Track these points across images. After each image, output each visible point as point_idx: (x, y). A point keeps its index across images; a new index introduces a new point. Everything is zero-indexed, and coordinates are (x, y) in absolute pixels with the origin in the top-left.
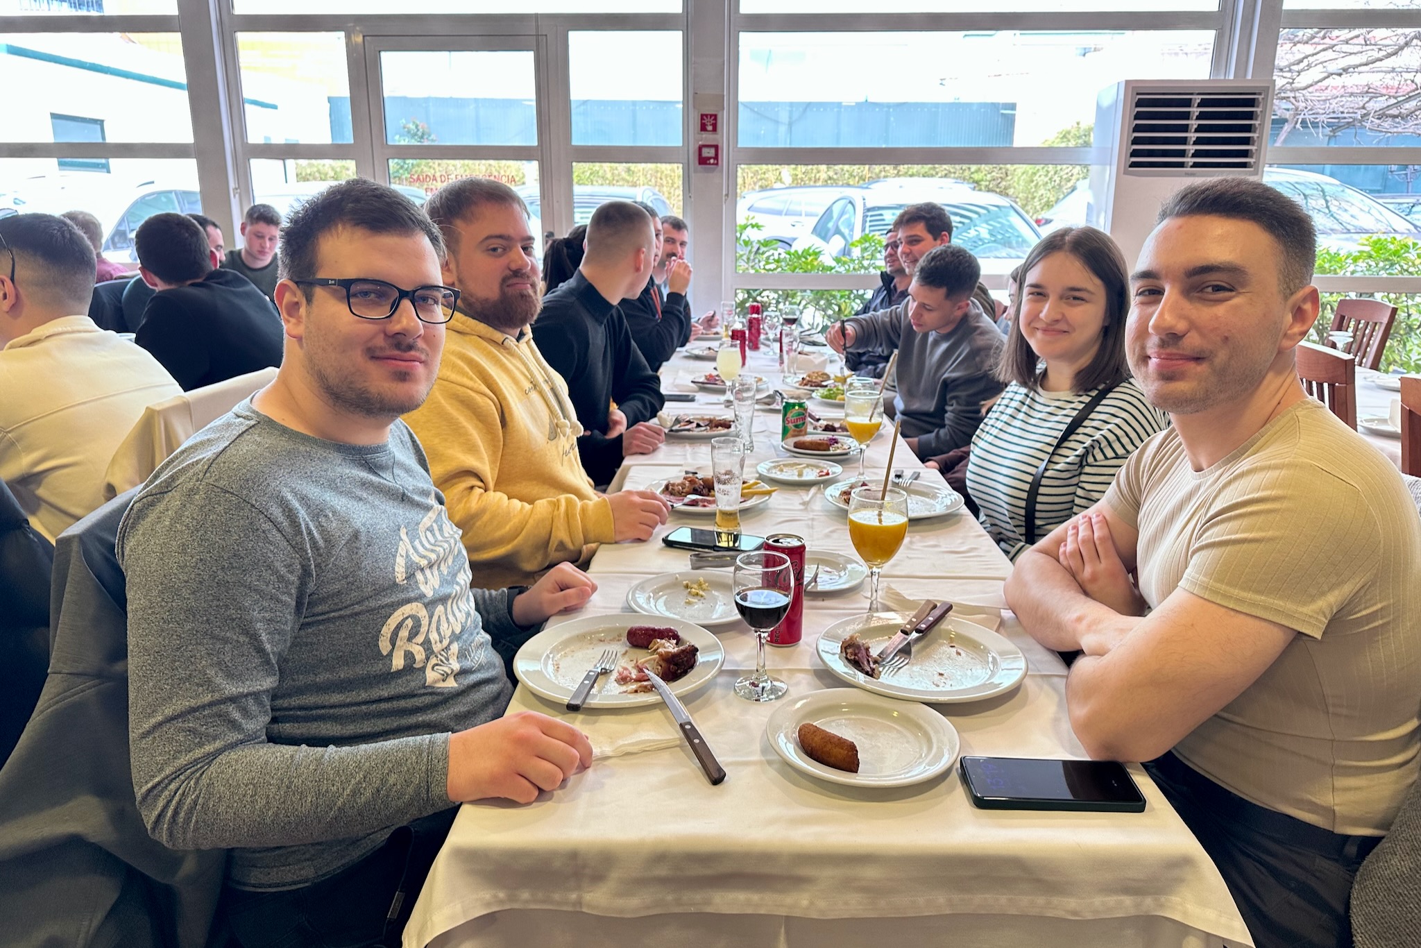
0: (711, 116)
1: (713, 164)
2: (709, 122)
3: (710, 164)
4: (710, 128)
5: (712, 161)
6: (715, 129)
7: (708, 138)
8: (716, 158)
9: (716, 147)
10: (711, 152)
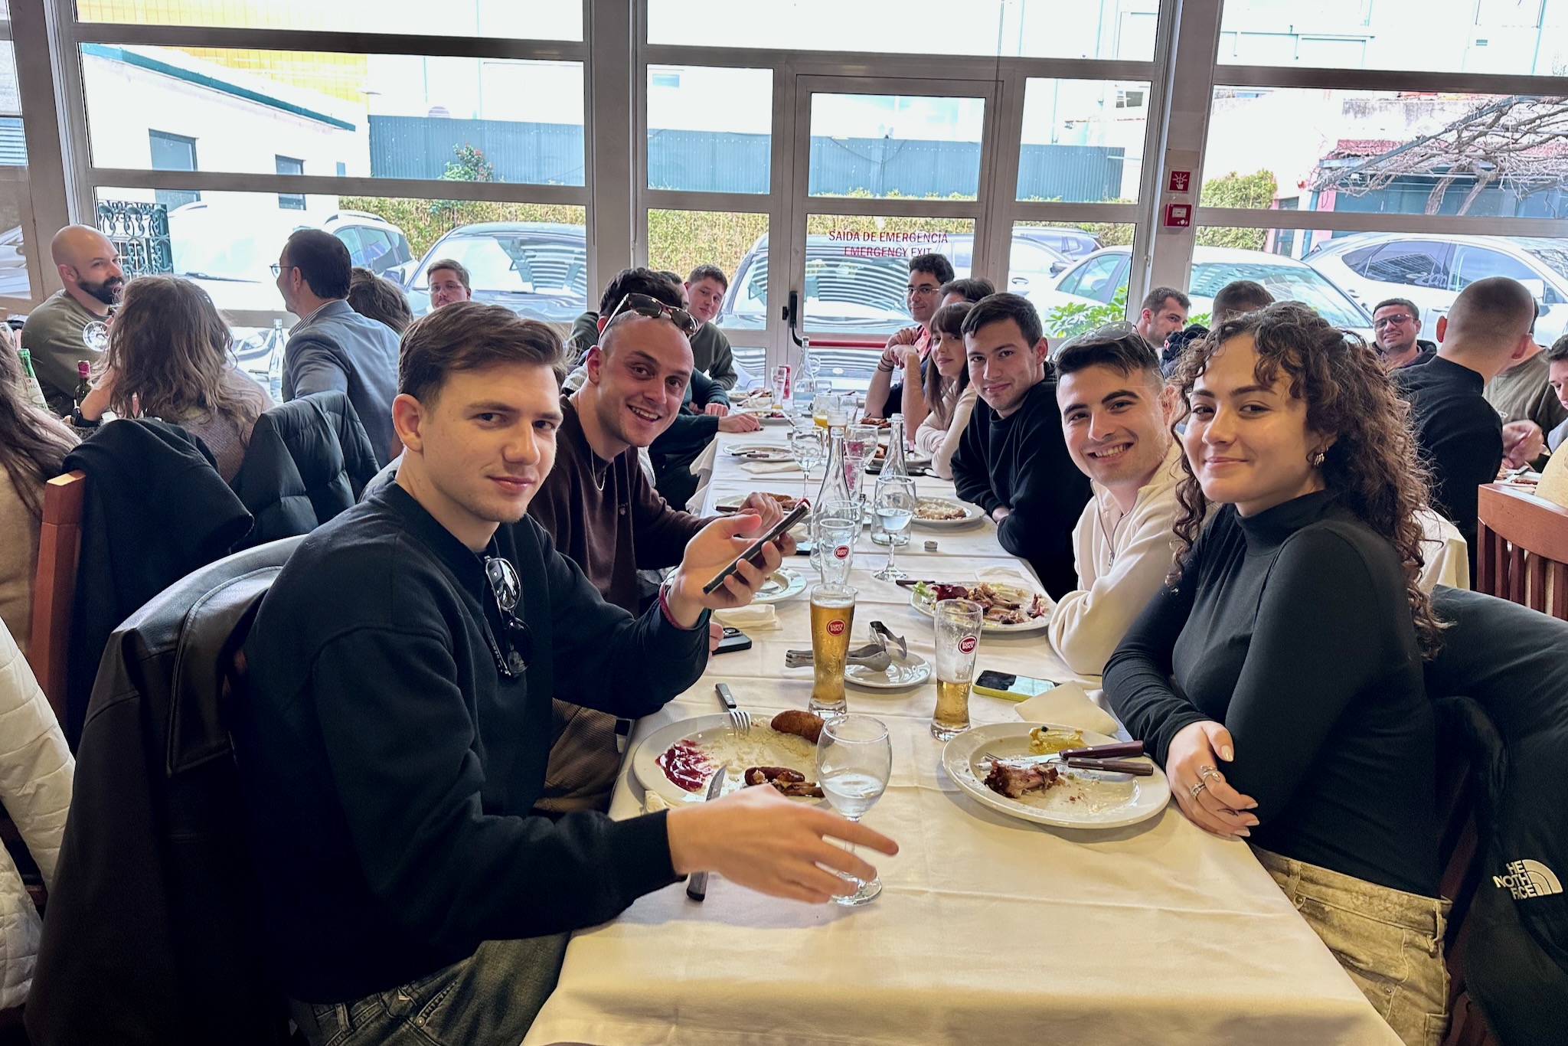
0: (1183, 174)
1: (1184, 225)
2: (1180, 180)
3: (1180, 225)
4: (1180, 187)
5: (1183, 222)
6: (1186, 188)
7: (1176, 197)
8: (1188, 218)
9: (1189, 208)
10: (1183, 213)
